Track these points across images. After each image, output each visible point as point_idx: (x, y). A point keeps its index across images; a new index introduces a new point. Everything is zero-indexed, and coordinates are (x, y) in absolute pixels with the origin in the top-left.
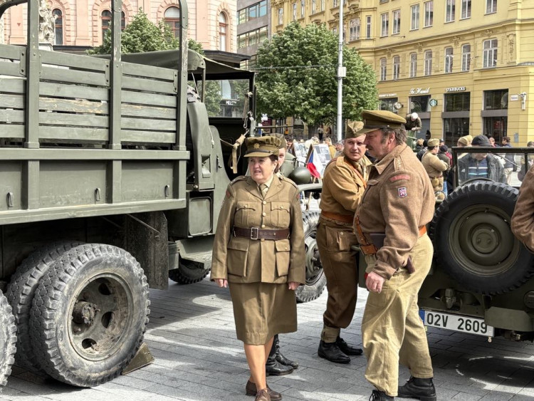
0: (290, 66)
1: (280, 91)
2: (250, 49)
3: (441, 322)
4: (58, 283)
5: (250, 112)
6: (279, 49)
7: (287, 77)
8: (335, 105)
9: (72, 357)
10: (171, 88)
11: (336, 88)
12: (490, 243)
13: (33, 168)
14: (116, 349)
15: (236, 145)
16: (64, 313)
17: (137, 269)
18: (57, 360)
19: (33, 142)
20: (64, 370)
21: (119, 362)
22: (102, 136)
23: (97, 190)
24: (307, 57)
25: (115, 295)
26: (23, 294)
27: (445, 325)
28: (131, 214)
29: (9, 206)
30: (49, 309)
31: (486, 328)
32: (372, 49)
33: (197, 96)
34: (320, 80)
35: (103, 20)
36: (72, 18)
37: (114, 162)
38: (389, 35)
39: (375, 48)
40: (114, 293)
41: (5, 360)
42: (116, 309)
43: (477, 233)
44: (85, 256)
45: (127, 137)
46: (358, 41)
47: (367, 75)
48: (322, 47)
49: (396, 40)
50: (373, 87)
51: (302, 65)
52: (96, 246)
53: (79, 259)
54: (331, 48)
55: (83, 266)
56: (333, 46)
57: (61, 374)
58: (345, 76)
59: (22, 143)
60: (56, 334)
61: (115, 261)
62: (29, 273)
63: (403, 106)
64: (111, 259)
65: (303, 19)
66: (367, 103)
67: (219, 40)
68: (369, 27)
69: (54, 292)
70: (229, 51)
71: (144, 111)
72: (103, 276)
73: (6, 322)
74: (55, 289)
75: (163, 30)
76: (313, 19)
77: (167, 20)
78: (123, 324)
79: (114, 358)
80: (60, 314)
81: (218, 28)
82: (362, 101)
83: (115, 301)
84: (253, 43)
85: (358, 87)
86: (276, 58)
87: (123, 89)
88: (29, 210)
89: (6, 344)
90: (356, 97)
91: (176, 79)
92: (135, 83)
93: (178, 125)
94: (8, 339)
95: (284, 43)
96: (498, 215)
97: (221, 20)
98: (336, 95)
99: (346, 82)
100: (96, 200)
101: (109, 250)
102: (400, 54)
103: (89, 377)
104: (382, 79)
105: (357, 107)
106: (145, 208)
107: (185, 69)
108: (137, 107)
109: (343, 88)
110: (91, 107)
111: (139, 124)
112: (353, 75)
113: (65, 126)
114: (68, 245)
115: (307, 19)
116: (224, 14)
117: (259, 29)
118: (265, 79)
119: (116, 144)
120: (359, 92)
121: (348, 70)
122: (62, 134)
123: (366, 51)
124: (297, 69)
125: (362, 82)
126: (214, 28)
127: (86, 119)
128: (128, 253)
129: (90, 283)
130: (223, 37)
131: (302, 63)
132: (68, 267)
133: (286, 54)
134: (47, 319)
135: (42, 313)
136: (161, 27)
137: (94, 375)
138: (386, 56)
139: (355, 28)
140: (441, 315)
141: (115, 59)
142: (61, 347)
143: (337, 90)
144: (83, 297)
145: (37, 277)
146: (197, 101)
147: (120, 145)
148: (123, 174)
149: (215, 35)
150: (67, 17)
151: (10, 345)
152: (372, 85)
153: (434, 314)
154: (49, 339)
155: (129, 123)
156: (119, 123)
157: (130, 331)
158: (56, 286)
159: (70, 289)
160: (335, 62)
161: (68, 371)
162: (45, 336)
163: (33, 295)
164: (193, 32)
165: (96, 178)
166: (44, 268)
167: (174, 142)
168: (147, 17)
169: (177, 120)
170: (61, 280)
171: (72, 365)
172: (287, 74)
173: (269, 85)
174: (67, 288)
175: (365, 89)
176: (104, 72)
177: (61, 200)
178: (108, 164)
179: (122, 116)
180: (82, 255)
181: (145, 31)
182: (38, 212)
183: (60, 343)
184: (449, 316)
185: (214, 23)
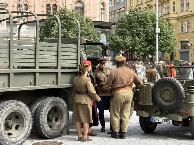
0: (133, 28)
1: (128, 40)
2: (117, 18)
3: (157, 120)
4: (43, 107)
5: (102, 56)
6: (128, 21)
7: (132, 33)
8: (155, 45)
9: (47, 129)
10: (75, 50)
11: (155, 38)
12: (169, 95)
13: (37, 75)
14: (59, 128)
15: (97, 67)
16: (45, 116)
17: (65, 105)
18: (43, 129)
19: (37, 67)
20: (45, 133)
21: (60, 132)
22: (55, 65)
23: (54, 81)
24: (141, 24)
25: (59, 112)
26: (33, 111)
27: (158, 121)
28: (63, 88)
29: (31, 85)
30: (41, 114)
31: (170, 121)
32: (176, 17)
33: (83, 52)
34: (147, 34)
35: (47, 9)
36: (33, 8)
37: (59, 73)
38: (184, 11)
39: (177, 17)
40: (58, 112)
41: (30, 127)
42: (59, 117)
43: (165, 92)
44: (51, 100)
45: (62, 65)
46: (168, 14)
47: (170, 31)
48: (148, 18)
49: (187, 13)
50: (173, 37)
51: (139, 28)
52: (54, 97)
53: (49, 100)
54: (153, 19)
55: (50, 103)
56: (153, 18)
57: (44, 134)
58: (159, 32)
59: (34, 68)
60: (43, 121)
61: (59, 101)
62: (35, 105)
63: (192, 45)
64: (58, 101)
65: (142, 4)
66: (170, 44)
67: (100, 16)
68: (174, 7)
69: (42, 110)
70: (105, 21)
71: (67, 58)
72: (56, 106)
73: (30, 117)
74: (43, 109)
75: (74, 14)
76: (147, 4)
77: (76, 8)
78: (61, 121)
79: (59, 131)
80: (44, 116)
81: (100, 10)
82: (168, 43)
83: (59, 114)
84: (118, 15)
85: (166, 37)
86: (126, 25)
87: (61, 51)
88: (36, 86)
89: (30, 123)
90: (165, 42)
91: (77, 47)
92: (65, 50)
93: (77, 61)
94: (30, 121)
95: (130, 18)
96: (171, 87)
97: (102, 7)
98: (155, 41)
99: (160, 35)
100: (54, 84)
101: (57, 99)
102: (190, 20)
103: (52, 135)
104: (181, 32)
105: (166, 47)
106: (67, 86)
107: (79, 44)
108: (65, 56)
109: (159, 38)
110: (53, 57)
111: (66, 62)
112: (163, 31)
113: (46, 63)
114: (45, 97)
115: (144, 3)
116: (103, 4)
117: (121, 9)
118: (122, 34)
119: (59, 67)
120: (166, 39)
121: (160, 29)
122: (44, 65)
123: (173, 18)
124: (136, 30)
125: (168, 34)
126: (98, 11)
127: (51, 61)
128: (63, 100)
129: (52, 108)
130: (102, 15)
131: (139, 27)
132: (45, 105)
133: (132, 23)
134: (40, 117)
135: (39, 116)
136: (73, 12)
137: (53, 135)
138: (183, 21)
139: (167, 8)
140: (157, 118)
141: (59, 43)
142: (44, 125)
143: (156, 39)
144: (50, 113)
145: (37, 106)
146: (83, 54)
147: (60, 68)
148: (61, 76)
149: (99, 14)
150: (30, 8)
151: (31, 123)
152: (173, 36)
153: (155, 118)
154: (41, 123)
155: (63, 61)
156: (60, 61)
157: (63, 123)
158: (43, 108)
159: (47, 109)
160: (154, 26)
161: (46, 133)
162: (40, 122)
163: (36, 111)
164: (88, 13)
165: (53, 77)
166: (39, 103)
167: (76, 66)
168: (67, 7)
169: (77, 60)
170: (44, 106)
171: (47, 131)
172: (132, 32)
173: (123, 37)
174: (46, 109)
175: (169, 38)
176: (56, 47)
177: (44, 84)
178: (57, 73)
179: (61, 59)
180: (50, 99)
181: (66, 14)
182: (39, 87)
183: (44, 124)
184: (159, 118)
185: (98, 8)
